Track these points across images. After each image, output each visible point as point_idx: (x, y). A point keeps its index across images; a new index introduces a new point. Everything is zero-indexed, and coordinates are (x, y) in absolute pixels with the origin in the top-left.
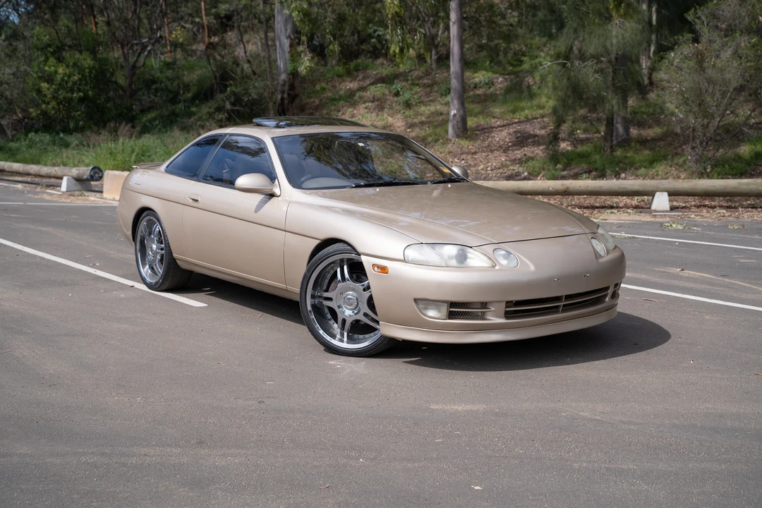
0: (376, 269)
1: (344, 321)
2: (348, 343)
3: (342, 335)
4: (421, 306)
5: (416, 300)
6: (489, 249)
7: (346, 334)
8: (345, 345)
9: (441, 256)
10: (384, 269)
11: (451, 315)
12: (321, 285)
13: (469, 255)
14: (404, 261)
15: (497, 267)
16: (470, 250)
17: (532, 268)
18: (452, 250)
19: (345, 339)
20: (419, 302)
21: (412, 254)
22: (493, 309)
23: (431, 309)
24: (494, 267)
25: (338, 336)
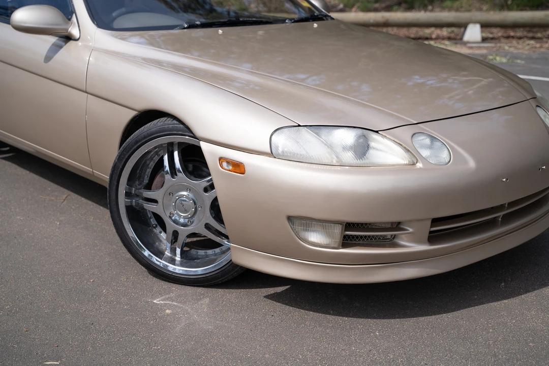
0: (225, 164)
1: (175, 234)
2: (182, 265)
3: (173, 251)
4: (299, 228)
5: (290, 218)
6: (405, 132)
7: (178, 251)
8: (177, 269)
9: (330, 146)
10: (238, 167)
11: (347, 242)
12: (140, 178)
13: (372, 144)
14: (271, 154)
15: (419, 165)
16: (375, 136)
17: (472, 164)
18: (347, 137)
19: (178, 258)
20: (297, 222)
21: (282, 141)
22: (411, 230)
23: (314, 231)
24: (414, 164)
25: (168, 253)
